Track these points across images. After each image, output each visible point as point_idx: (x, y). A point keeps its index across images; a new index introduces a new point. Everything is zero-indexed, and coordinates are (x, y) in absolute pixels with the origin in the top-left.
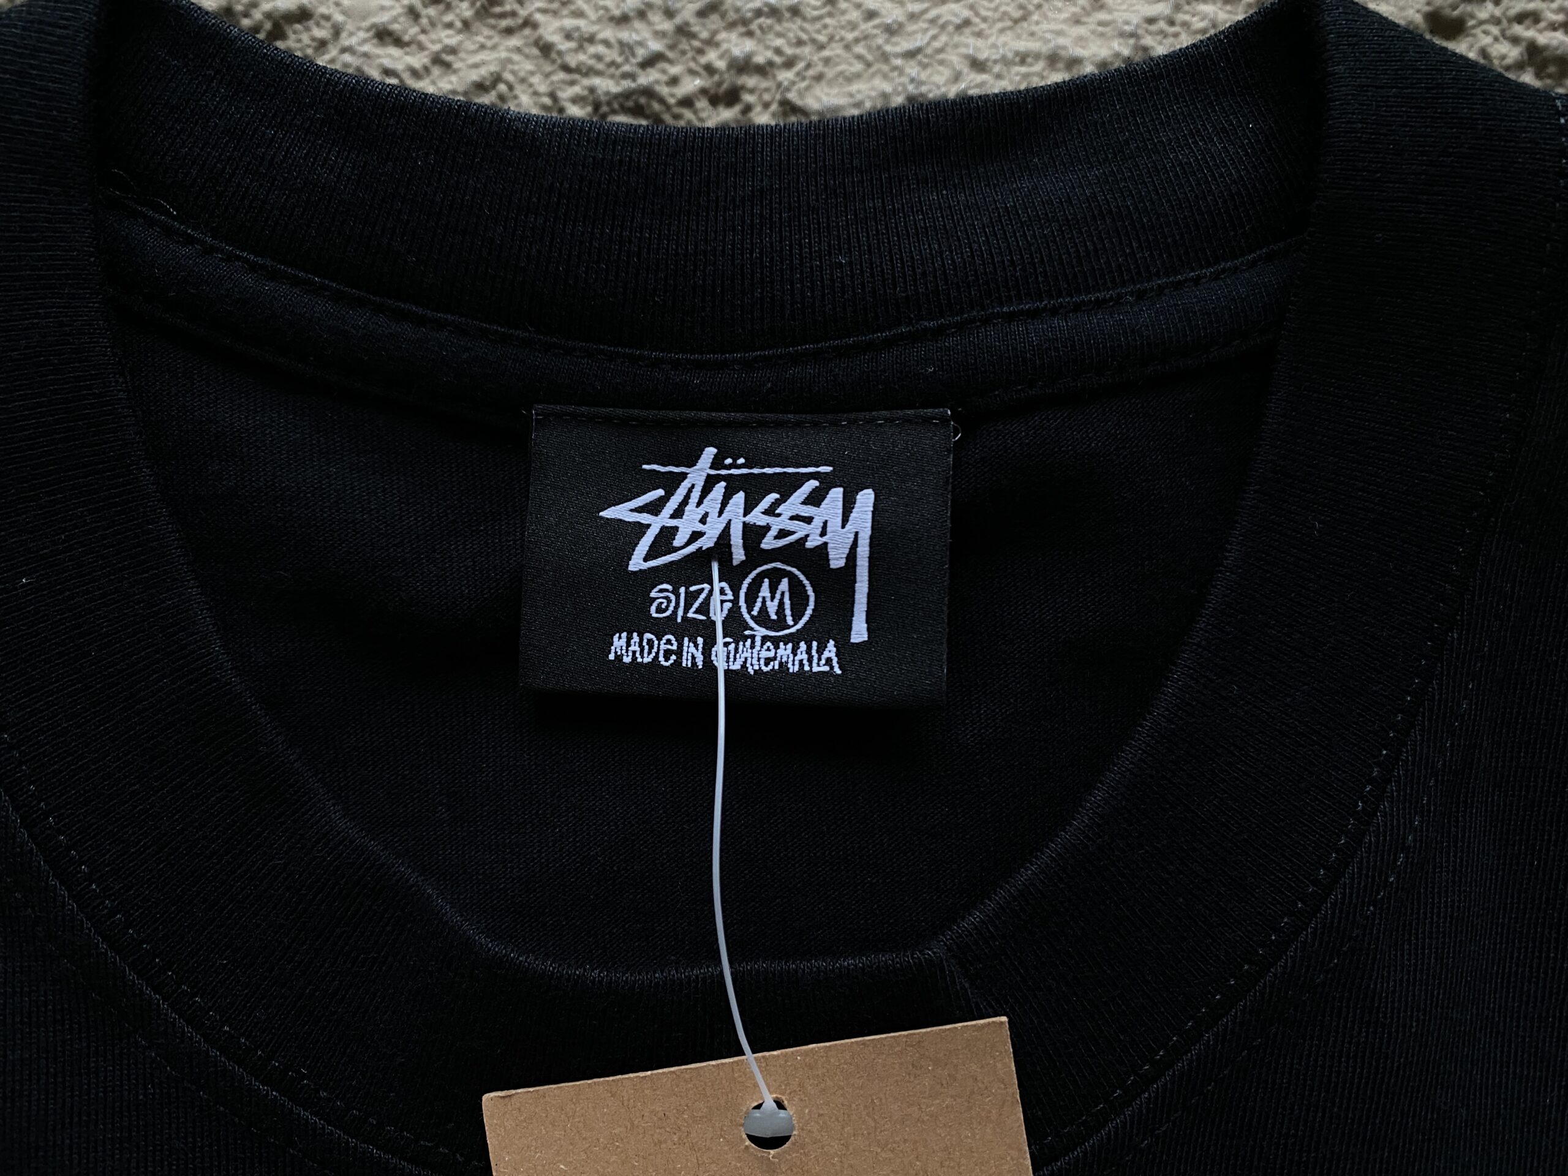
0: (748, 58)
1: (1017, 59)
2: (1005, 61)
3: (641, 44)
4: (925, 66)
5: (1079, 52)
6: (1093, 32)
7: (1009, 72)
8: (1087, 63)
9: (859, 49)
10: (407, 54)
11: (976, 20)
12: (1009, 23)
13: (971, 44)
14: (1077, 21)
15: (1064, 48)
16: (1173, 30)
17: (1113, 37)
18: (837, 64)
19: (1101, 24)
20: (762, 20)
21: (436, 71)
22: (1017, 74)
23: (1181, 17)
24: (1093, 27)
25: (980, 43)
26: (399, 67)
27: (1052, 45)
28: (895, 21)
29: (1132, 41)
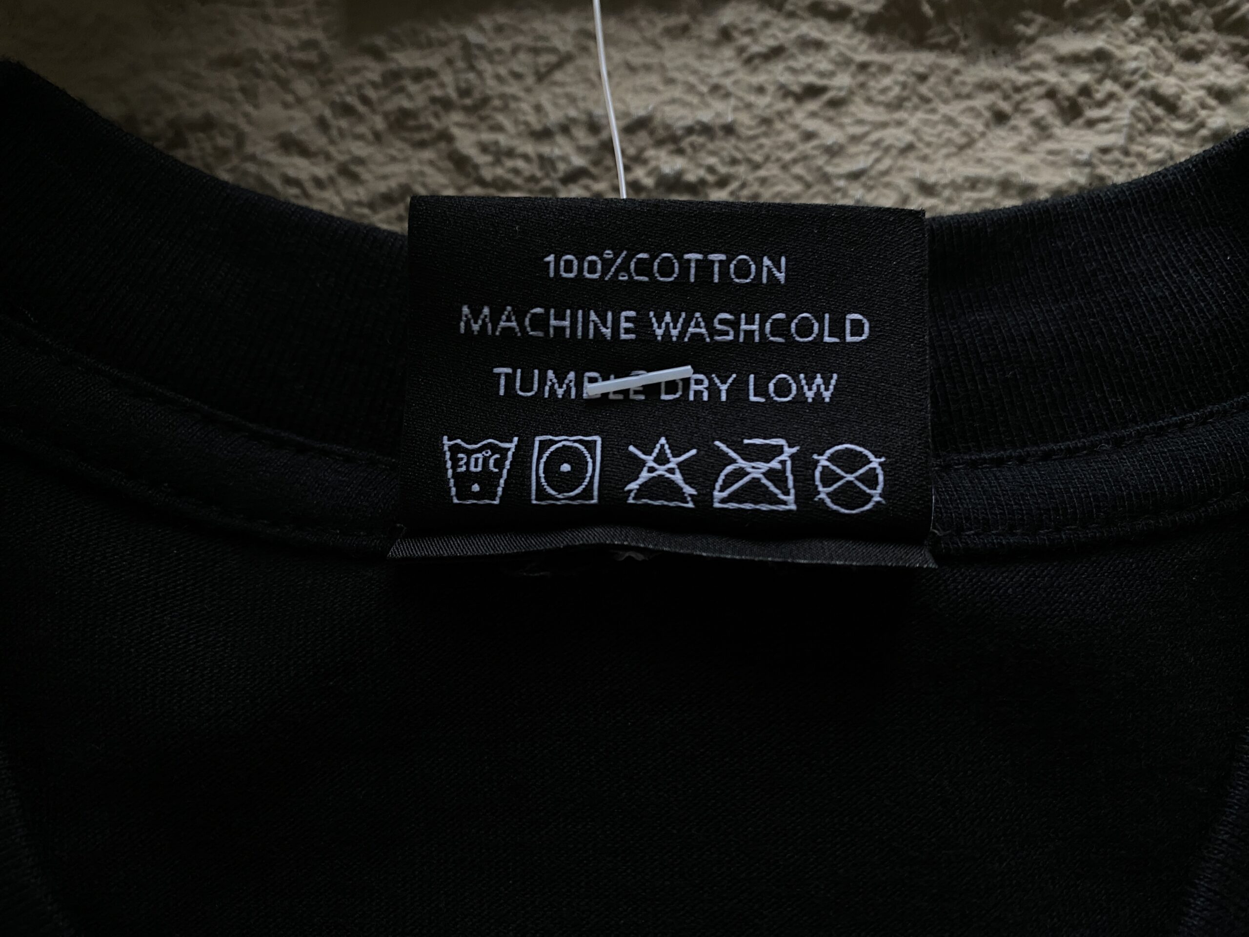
0: (679, 174)
1: (967, 185)
2: (955, 186)
3: (564, 159)
4: (870, 189)
5: (1032, 179)
6: (1043, 161)
7: (959, 197)
8: (1041, 191)
9: (798, 170)
10: (313, 164)
11: (919, 145)
12: (953, 150)
13: (917, 169)
14: (1024, 149)
15: (1016, 175)
16: (1128, 160)
17: (1066, 166)
18: (774, 185)
19: (1051, 152)
20: (694, 138)
21: (342, 182)
22: (968, 199)
23: (1135, 148)
24: (1043, 155)
25: (926, 167)
26: (303, 176)
27: (1002, 171)
28: (835, 143)
29: (1087, 170)
